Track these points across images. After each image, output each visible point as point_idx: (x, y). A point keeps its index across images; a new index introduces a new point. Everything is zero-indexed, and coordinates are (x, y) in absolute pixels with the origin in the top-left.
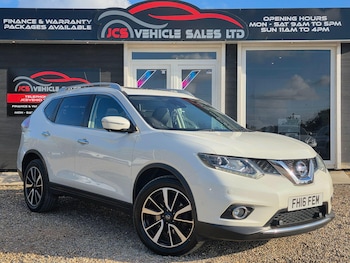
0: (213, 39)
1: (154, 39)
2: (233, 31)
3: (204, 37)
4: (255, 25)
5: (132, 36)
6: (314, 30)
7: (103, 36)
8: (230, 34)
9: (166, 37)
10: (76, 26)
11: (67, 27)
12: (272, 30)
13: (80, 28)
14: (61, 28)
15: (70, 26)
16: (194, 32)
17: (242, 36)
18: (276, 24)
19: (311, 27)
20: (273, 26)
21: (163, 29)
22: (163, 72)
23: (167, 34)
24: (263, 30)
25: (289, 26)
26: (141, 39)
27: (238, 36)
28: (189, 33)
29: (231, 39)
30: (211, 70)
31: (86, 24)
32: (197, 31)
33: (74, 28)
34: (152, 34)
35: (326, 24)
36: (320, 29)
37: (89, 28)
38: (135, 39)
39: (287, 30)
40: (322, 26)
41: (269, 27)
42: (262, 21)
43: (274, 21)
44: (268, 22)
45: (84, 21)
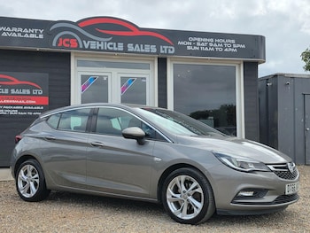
0: (150, 53)
1: (100, 50)
2: (166, 47)
3: (143, 51)
4: (182, 43)
5: (81, 46)
6: (226, 50)
7: (54, 44)
8: (164, 49)
9: (111, 48)
10: (29, 34)
11: (20, 35)
12: (195, 48)
13: (32, 36)
14: (14, 35)
15: (23, 34)
16: (134, 46)
17: (173, 51)
18: (198, 44)
19: (224, 48)
20: (196, 45)
21: (108, 42)
22: (105, 79)
23: (111, 46)
24: (189, 48)
25: (208, 46)
26: (89, 49)
27: (170, 52)
28: (130, 47)
29: (164, 54)
30: (145, 79)
31: (38, 34)
32: (137, 46)
33: (26, 36)
34: (98, 45)
35: (235, 46)
36: (230, 50)
37: (41, 36)
38: (84, 49)
39: (206, 49)
40: (232, 47)
41: (193, 46)
42: (188, 41)
43: (196, 41)
44: (193, 42)
45: (36, 30)
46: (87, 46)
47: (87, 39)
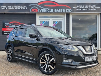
0: (62, 12)
2: (68, 10)
3: (60, 11)
4: (75, 8)
5: (39, 11)
6: (92, 9)
7: (30, 11)
8: (67, 10)
10: (23, 8)
11: (20, 9)
12: (80, 9)
13: (24, 9)
14: (18, 9)
15: (21, 8)
16: (57, 10)
17: (71, 11)
21: (48, 9)
22: (48, 22)
23: (49, 10)
24: (77, 9)
25: (85, 8)
27: (70, 11)
28: (55, 10)
29: (68, 12)
30: (62, 21)
31: (25, 8)
32: (58, 10)
33: (22, 9)
34: (45, 10)
37: (26, 9)
38: (40, 12)
39: (84, 9)
40: (94, 8)
41: (79, 9)
42: (77, 7)
43: (80, 7)
44: (79, 7)
45: (25, 7)
46: (41, 11)
47: (41, 9)
